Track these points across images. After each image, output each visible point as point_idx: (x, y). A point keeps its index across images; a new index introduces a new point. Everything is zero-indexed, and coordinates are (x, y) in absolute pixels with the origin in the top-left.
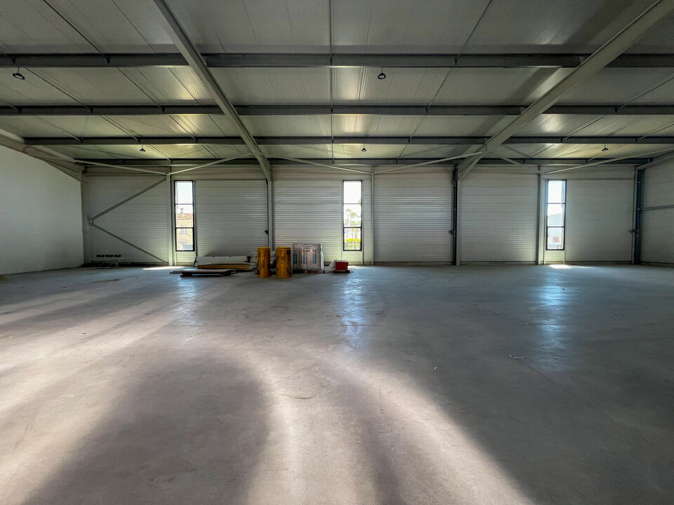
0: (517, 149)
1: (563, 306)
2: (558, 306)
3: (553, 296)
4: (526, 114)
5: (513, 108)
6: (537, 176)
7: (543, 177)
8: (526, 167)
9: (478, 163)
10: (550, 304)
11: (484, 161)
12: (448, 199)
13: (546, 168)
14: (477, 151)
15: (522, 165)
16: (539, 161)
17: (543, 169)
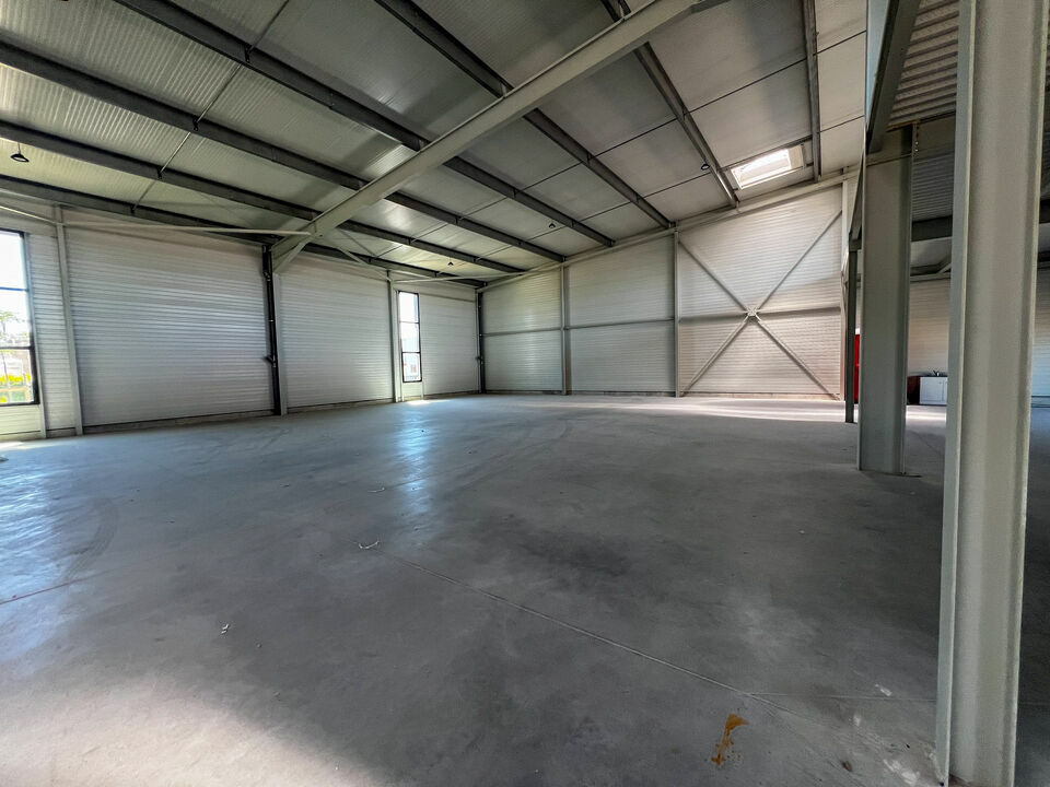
0: (360, 241)
1: (423, 454)
2: (418, 455)
3: (414, 443)
4: (366, 193)
5: (348, 177)
6: (385, 284)
7: (393, 286)
8: (373, 269)
9: (304, 249)
10: (409, 453)
11: (312, 248)
12: (259, 302)
13: (397, 274)
14: (300, 230)
15: (366, 265)
16: (388, 264)
17: (394, 277)
